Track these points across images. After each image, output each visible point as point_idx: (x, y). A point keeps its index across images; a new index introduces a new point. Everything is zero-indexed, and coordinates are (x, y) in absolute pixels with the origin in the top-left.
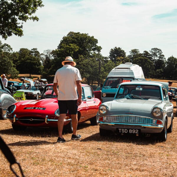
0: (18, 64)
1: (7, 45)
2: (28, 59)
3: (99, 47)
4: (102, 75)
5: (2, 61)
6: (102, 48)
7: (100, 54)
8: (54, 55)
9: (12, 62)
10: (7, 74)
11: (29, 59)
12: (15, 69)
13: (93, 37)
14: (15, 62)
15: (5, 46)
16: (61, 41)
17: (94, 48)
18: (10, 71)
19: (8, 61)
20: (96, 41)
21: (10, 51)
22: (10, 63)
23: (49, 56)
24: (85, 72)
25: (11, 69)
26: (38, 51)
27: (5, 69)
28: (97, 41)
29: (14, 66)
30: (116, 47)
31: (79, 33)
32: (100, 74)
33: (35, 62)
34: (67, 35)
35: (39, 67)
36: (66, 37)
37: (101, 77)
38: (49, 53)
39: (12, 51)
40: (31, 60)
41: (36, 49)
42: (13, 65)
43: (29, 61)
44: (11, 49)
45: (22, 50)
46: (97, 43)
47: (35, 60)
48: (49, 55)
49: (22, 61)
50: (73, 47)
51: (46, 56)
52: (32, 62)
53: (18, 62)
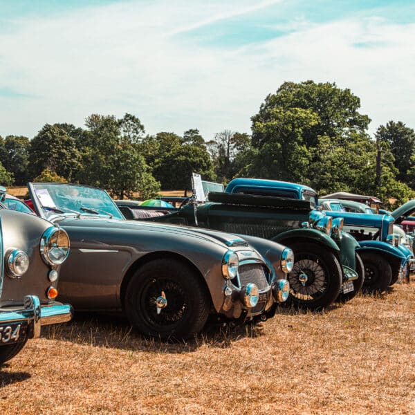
0: (157, 166)
1: (133, 118)
2: (180, 153)
3: (363, 116)
4: (387, 188)
5: (119, 157)
6: (370, 120)
7: (365, 135)
8: (238, 144)
9: (143, 159)
10: (132, 190)
11: (182, 154)
12: (152, 178)
13: (348, 91)
14: (150, 160)
15: (127, 121)
16: (262, 106)
17: (351, 120)
18: (140, 183)
19: (134, 158)
20: (357, 102)
21: (137, 133)
22: (140, 162)
23: (229, 147)
24: (337, 180)
25: (141, 176)
26: (200, 137)
27: (126, 177)
28: (359, 102)
29: (148, 171)
30: (391, 123)
31: (311, 82)
32: (379, 186)
33: (197, 161)
34: (278, 92)
35: (207, 172)
36: (273, 95)
37: (383, 192)
38: (227, 141)
39: (144, 132)
40: (187, 154)
41: (196, 132)
42: (145, 166)
43: (182, 158)
44: (142, 127)
45: (161, 136)
46: (359, 106)
47: (197, 154)
48: (228, 144)
49: (166, 160)
50: (303, 115)
51: (220, 146)
52: (190, 159)
53: (157, 160)
